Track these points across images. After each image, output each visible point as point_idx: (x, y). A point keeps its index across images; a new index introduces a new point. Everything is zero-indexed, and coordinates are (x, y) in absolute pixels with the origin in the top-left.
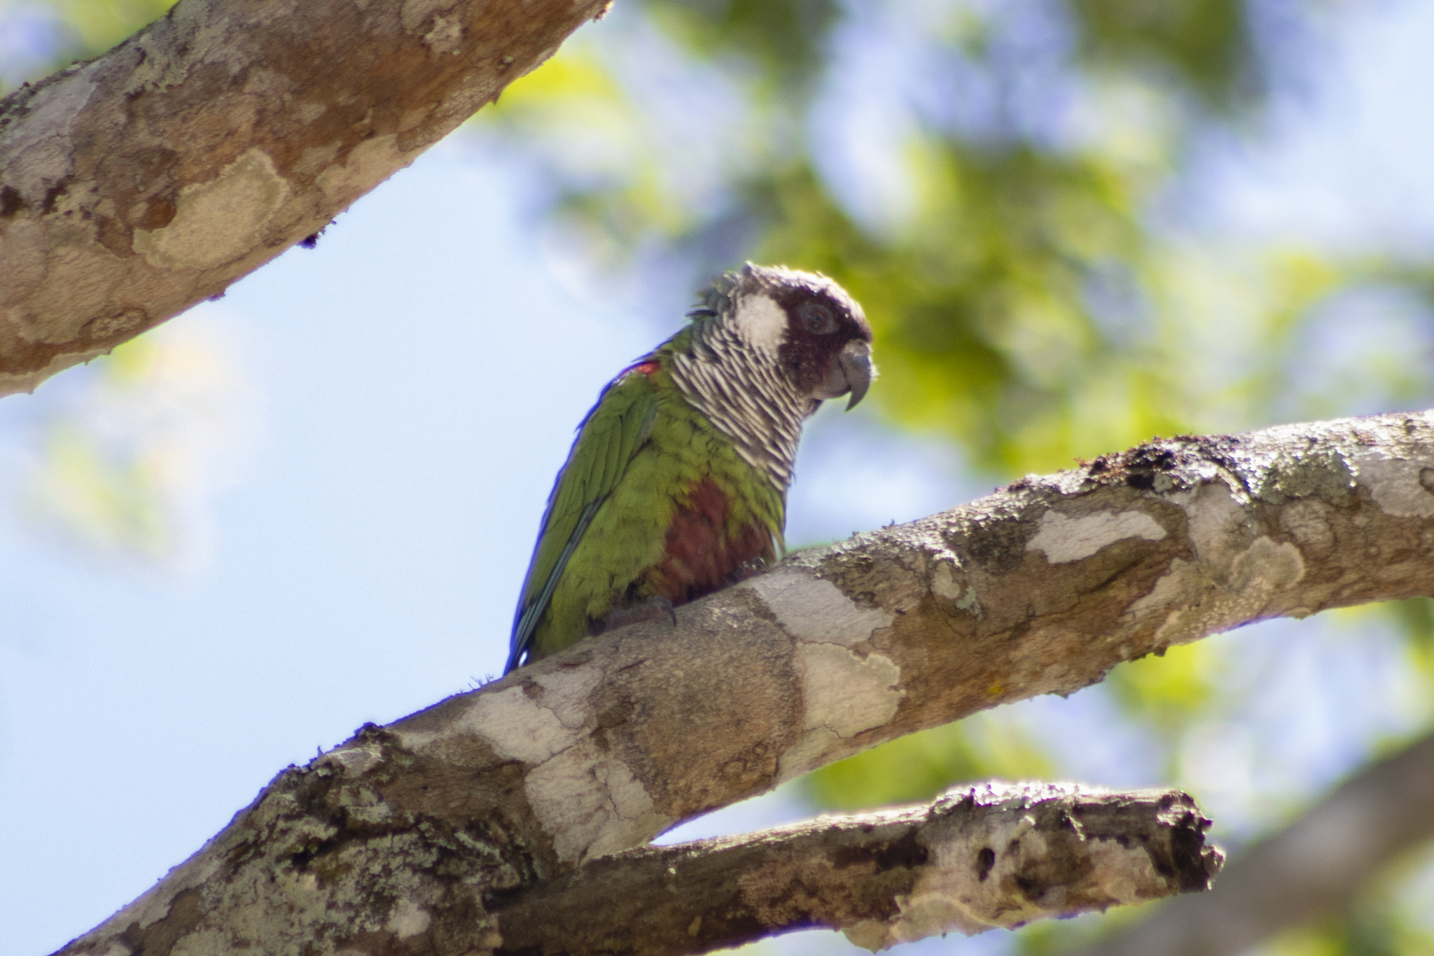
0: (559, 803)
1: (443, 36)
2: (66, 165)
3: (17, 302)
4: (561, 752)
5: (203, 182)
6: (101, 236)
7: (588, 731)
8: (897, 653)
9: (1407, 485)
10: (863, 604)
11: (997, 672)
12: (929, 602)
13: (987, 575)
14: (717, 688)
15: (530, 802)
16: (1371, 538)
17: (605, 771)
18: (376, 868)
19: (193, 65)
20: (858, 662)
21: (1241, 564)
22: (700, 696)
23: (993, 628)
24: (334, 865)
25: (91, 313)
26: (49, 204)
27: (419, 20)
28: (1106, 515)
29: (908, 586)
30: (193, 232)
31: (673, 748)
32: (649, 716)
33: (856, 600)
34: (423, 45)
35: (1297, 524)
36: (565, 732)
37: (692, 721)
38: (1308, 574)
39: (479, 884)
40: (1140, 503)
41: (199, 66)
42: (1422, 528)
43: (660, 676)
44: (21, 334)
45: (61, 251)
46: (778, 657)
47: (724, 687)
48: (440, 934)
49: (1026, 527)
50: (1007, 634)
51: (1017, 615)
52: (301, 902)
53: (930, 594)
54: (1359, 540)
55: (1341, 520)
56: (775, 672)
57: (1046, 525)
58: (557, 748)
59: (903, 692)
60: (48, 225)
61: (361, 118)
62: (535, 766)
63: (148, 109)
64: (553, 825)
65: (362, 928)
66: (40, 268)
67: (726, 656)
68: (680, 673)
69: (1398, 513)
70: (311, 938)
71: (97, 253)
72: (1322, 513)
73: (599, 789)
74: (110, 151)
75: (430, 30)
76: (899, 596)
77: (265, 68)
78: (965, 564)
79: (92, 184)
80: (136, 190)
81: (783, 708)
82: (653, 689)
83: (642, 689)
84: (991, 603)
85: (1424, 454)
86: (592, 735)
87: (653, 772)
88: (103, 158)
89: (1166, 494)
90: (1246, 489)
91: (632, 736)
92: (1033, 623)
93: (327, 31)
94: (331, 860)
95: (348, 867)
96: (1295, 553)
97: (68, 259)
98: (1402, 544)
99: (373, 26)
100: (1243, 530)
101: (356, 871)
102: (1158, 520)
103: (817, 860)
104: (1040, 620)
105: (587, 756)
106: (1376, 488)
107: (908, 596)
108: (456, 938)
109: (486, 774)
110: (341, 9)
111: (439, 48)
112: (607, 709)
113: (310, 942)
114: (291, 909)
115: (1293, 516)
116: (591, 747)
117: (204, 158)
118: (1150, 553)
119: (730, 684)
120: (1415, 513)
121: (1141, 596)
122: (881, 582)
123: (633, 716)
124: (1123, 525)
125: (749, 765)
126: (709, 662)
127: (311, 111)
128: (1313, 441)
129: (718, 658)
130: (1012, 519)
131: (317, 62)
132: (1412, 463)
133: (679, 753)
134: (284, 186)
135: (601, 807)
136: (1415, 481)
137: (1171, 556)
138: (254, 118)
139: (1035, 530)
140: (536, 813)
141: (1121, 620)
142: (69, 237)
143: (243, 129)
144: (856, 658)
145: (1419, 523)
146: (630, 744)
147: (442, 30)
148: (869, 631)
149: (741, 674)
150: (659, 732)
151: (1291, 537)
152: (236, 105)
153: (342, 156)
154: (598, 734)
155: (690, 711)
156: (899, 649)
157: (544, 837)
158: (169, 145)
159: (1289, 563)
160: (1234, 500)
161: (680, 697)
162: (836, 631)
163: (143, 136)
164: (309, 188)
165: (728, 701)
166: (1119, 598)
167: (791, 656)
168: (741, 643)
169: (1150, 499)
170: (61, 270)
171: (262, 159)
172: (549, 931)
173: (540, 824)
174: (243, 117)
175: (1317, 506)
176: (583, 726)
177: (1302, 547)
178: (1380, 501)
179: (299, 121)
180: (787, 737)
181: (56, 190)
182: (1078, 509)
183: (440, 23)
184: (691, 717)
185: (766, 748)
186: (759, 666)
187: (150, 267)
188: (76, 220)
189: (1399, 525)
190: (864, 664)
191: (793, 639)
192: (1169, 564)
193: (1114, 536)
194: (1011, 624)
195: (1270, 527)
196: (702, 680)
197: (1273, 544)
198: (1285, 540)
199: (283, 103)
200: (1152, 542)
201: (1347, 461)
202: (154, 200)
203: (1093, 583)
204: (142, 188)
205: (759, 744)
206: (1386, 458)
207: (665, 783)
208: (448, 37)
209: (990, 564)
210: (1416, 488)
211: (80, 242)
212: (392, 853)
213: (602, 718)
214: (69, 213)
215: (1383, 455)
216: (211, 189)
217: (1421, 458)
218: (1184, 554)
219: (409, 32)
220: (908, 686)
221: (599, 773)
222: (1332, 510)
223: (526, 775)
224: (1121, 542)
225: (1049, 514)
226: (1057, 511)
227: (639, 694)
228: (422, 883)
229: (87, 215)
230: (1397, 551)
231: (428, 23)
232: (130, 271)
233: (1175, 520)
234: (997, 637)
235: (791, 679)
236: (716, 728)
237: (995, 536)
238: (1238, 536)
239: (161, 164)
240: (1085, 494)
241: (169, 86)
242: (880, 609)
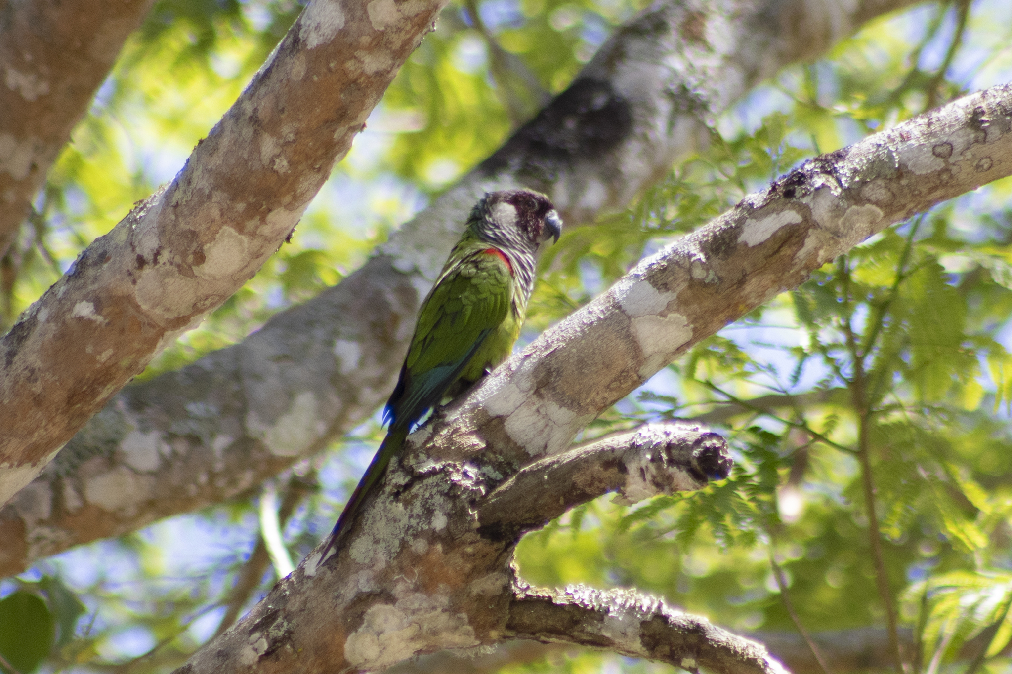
0: (524, 431)
1: (281, 166)
2: (158, 242)
3: (157, 305)
4: (520, 406)
5: (210, 243)
6: (180, 271)
7: (532, 392)
8: (682, 310)
9: (926, 157)
10: (662, 290)
11: (738, 302)
12: (693, 283)
13: (720, 260)
14: (594, 353)
15: (509, 434)
16: (913, 188)
17: (544, 409)
18: (427, 495)
19: (193, 191)
20: (663, 320)
21: (844, 223)
22: (586, 359)
23: (727, 286)
24: (410, 496)
25: (193, 301)
26: (155, 261)
27: (268, 161)
28: (774, 215)
29: (682, 277)
30: (216, 263)
31: (577, 388)
32: (561, 376)
33: (658, 289)
34: (274, 171)
35: (870, 194)
36: (522, 394)
37: (584, 373)
38: (886, 213)
39: (467, 497)
40: (789, 205)
41: (195, 190)
42: (939, 175)
43: (565, 354)
44: (166, 317)
45: (166, 281)
46: (623, 329)
47: (597, 351)
48: (452, 527)
49: (738, 230)
50: (735, 287)
51: (737, 276)
52: (398, 517)
53: (692, 279)
54: (906, 191)
55: (894, 185)
56: (622, 337)
57: (746, 227)
58: (518, 404)
59: (692, 326)
60: (158, 270)
61: (262, 206)
62: (508, 416)
63: (182, 212)
64: (523, 442)
65: (422, 528)
66: (161, 290)
67: (597, 335)
68: (574, 350)
69: (924, 172)
70: (403, 535)
71: (181, 279)
72: (883, 184)
73: (543, 418)
74: (172, 233)
75: (274, 165)
76: (678, 282)
77: (217, 190)
78: (708, 258)
79: (169, 249)
80: (186, 250)
81: (630, 352)
82: (562, 362)
83: (557, 363)
84: (723, 274)
85: (935, 137)
86: (534, 393)
87: (570, 401)
88: (170, 238)
89: (801, 199)
90: (840, 185)
91: (554, 389)
92: (747, 278)
93: (235, 171)
94: (408, 494)
95: (416, 496)
96: (874, 207)
97: (171, 282)
98: (932, 185)
99: (252, 166)
100: (839, 208)
101: (420, 498)
102: (798, 213)
103: (597, 467)
104: (750, 275)
105: (533, 404)
106: (910, 164)
107: (682, 281)
108: (459, 527)
109: (484, 427)
110: (238, 159)
111: (282, 171)
112: (540, 378)
113: (403, 538)
114: (395, 521)
115: (867, 191)
116: (534, 399)
117: (207, 233)
118: (797, 230)
119: (600, 349)
120: (933, 170)
121: (799, 249)
122: (670, 277)
123: (553, 379)
124: (782, 219)
125: (622, 381)
126: (589, 340)
127: (241, 207)
128: (879, 145)
129: (593, 337)
130: (731, 227)
131: (235, 185)
132: (929, 145)
133: (580, 389)
134: (245, 239)
135: (547, 425)
136: (931, 154)
137: (808, 229)
138: (219, 213)
139: (742, 231)
140: (513, 438)
141: (793, 262)
142: (167, 274)
143: (217, 218)
144: (662, 319)
145: (937, 173)
146: (554, 393)
147: (279, 163)
148: (666, 304)
149: (605, 342)
150: (567, 382)
151: (869, 201)
152: (211, 208)
153: (263, 220)
154: (537, 393)
155: (582, 368)
156: (682, 309)
157: (520, 448)
158: (192, 229)
159: (872, 213)
160: (833, 194)
161: (575, 363)
162: (650, 308)
163: (183, 226)
164: (256, 236)
165: (600, 358)
166: (788, 254)
167: (628, 326)
168: (605, 325)
169: (794, 202)
170: (170, 288)
171: (228, 229)
172: (500, 514)
173: (516, 443)
174: (215, 213)
175: (880, 182)
176: (530, 390)
177: (877, 203)
178: (913, 169)
179: (237, 212)
180: (637, 364)
181: (157, 254)
182: (761, 215)
183: (277, 161)
184: (583, 371)
185: (628, 371)
186: (613, 336)
187: (205, 280)
188: (168, 266)
189: (926, 177)
190: (666, 320)
191: (629, 318)
192: (807, 233)
193: (778, 226)
194: (735, 282)
195: (855, 200)
196: (586, 351)
197: (859, 208)
198: (866, 204)
199: (228, 205)
200: (797, 225)
201: (894, 154)
202: (195, 253)
203: (771, 252)
204: (188, 249)
205: (623, 372)
206: (915, 145)
207: (579, 404)
208: (283, 166)
209: (721, 254)
210: (931, 157)
211: (173, 275)
212: (433, 487)
213: (538, 383)
214: (164, 263)
215: (913, 145)
216: (214, 245)
217: (933, 140)
218: (813, 227)
219: (266, 167)
220: (693, 322)
221: (541, 411)
222: (888, 181)
223: (504, 421)
224: (783, 227)
225: (748, 221)
226: (751, 218)
227: (555, 366)
228: (444, 500)
229: (171, 264)
230: (930, 188)
231: (273, 162)
232: (198, 283)
233: (805, 211)
234: (731, 289)
235: (631, 338)
236: (597, 372)
237: (723, 239)
238: (837, 211)
239: (193, 237)
240: (765, 206)
241: (186, 201)
242: (670, 291)
